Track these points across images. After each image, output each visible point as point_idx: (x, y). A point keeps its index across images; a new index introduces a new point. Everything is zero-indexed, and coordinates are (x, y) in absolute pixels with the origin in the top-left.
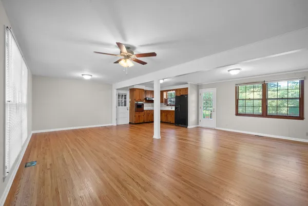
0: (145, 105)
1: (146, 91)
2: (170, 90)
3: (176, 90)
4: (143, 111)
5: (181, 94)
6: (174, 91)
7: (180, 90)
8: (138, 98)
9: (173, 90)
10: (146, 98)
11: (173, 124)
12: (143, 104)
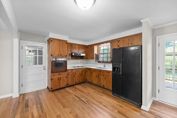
0: (69, 62)
1: (71, 45)
2: (103, 43)
3: (112, 42)
4: (66, 70)
5: (121, 46)
6: (109, 44)
7: (118, 40)
8: (57, 53)
9: (106, 42)
10: (72, 54)
11: (110, 90)
12: (66, 62)
